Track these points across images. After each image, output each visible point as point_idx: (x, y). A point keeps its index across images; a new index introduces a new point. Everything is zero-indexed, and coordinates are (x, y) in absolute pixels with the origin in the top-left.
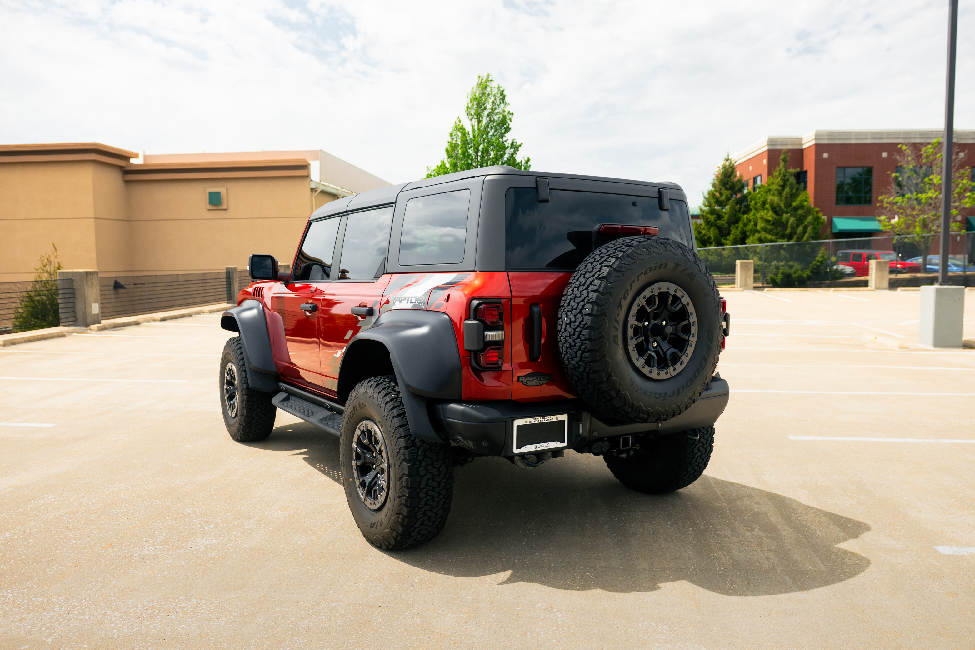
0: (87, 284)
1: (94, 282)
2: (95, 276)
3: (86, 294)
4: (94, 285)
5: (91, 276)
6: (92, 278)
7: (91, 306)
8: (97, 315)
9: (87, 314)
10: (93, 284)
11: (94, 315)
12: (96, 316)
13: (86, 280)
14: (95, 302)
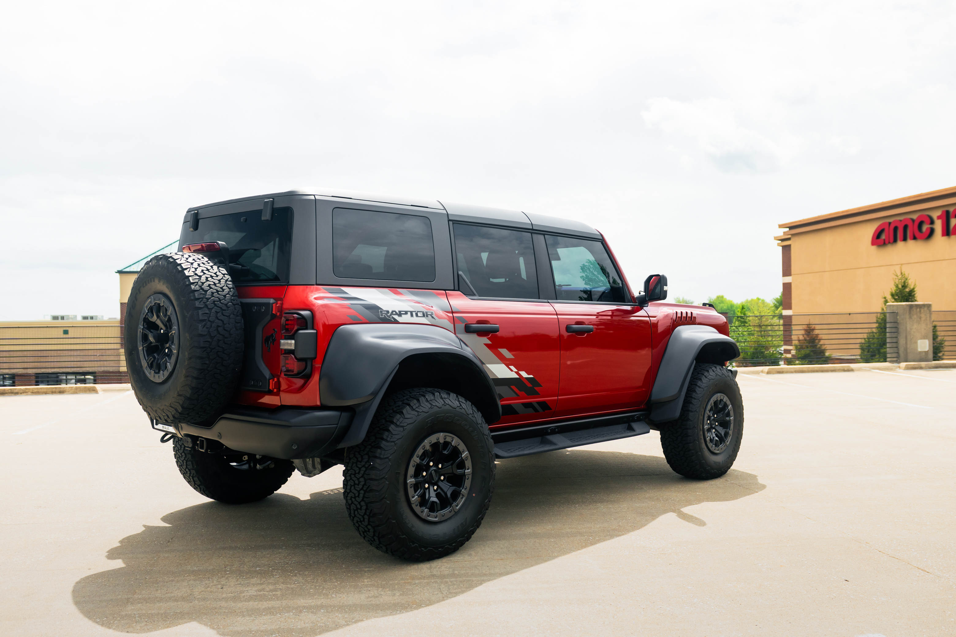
0: (910, 318)
1: (923, 315)
2: (926, 309)
3: (908, 329)
4: (923, 319)
5: (918, 310)
6: (920, 311)
7: (916, 343)
8: (926, 353)
9: (908, 351)
10: (920, 318)
11: (920, 352)
12: (924, 354)
13: (910, 313)
14: (924, 337)
